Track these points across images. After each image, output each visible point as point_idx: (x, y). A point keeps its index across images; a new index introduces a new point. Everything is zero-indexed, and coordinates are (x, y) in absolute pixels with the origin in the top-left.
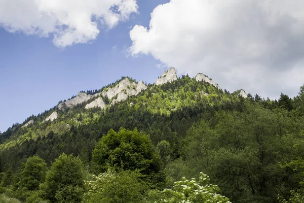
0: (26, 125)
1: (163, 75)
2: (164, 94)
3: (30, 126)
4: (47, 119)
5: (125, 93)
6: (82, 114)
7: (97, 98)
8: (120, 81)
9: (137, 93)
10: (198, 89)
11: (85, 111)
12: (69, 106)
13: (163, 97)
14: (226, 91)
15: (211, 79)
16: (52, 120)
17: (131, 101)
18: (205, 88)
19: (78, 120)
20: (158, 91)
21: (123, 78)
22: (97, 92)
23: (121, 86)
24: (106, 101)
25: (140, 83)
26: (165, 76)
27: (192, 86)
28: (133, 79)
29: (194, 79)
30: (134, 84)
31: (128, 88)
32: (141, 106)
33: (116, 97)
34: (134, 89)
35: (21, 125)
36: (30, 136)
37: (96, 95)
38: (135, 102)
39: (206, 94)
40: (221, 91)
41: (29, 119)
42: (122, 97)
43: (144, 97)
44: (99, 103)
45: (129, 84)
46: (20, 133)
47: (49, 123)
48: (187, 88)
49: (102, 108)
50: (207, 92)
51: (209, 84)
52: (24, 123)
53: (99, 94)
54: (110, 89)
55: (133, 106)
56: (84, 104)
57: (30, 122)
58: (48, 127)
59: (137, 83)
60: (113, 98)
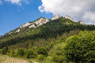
0: (10, 33)
1: (54, 16)
2: (55, 23)
3: (11, 34)
4: (17, 31)
5: (42, 23)
6: (28, 30)
7: (33, 24)
8: (40, 18)
9: (46, 23)
10: (66, 21)
11: (29, 29)
12: (23, 27)
13: (54, 24)
14: (75, 22)
15: (70, 17)
16: (18, 32)
17: (44, 26)
18: (68, 21)
19: (27, 32)
20: (52, 22)
21: (41, 17)
22: (32, 22)
23: (40, 20)
24: (36, 25)
25: (47, 19)
26: (55, 17)
27: (64, 20)
28: (44, 18)
29: (65, 18)
30: (45, 19)
31: (43, 21)
32: (47, 27)
33: (39, 24)
34: (45, 21)
35: (8, 34)
36: (12, 37)
37: (32, 23)
38: (45, 26)
39: (68, 23)
40: (73, 22)
41: (11, 31)
42: (41, 24)
43: (48, 24)
44: (33, 26)
45: (43, 19)
46: (8, 36)
47: (17, 33)
48: (62, 21)
49: (34, 27)
50: (69, 22)
51: (69, 20)
52: (9, 33)
53: (33, 23)
54: (37, 21)
55: (44, 27)
56: (28, 26)
57: (11, 32)
58: (17, 34)
59: (46, 19)
60: (38, 24)
